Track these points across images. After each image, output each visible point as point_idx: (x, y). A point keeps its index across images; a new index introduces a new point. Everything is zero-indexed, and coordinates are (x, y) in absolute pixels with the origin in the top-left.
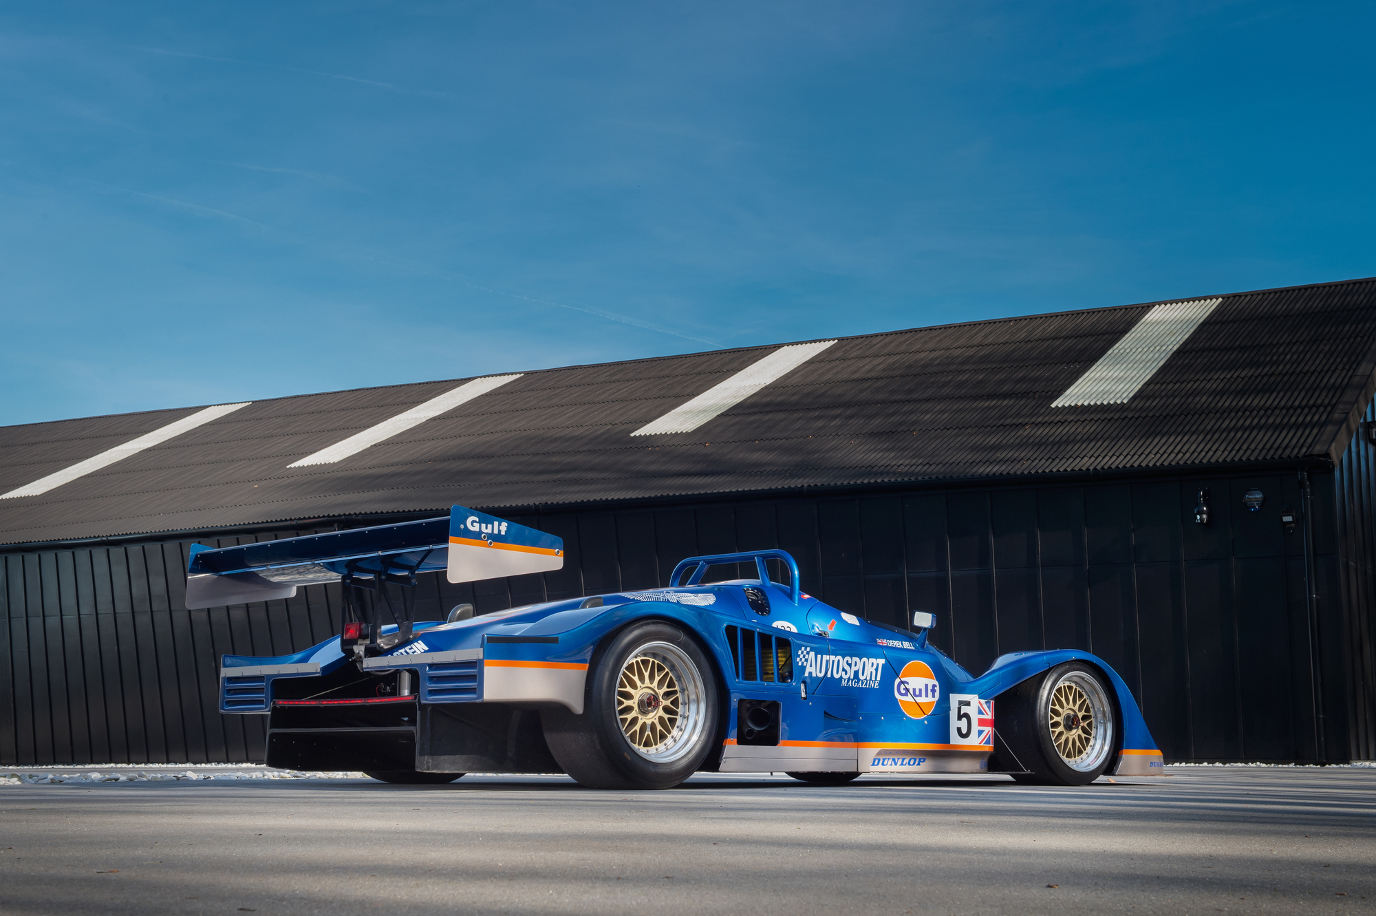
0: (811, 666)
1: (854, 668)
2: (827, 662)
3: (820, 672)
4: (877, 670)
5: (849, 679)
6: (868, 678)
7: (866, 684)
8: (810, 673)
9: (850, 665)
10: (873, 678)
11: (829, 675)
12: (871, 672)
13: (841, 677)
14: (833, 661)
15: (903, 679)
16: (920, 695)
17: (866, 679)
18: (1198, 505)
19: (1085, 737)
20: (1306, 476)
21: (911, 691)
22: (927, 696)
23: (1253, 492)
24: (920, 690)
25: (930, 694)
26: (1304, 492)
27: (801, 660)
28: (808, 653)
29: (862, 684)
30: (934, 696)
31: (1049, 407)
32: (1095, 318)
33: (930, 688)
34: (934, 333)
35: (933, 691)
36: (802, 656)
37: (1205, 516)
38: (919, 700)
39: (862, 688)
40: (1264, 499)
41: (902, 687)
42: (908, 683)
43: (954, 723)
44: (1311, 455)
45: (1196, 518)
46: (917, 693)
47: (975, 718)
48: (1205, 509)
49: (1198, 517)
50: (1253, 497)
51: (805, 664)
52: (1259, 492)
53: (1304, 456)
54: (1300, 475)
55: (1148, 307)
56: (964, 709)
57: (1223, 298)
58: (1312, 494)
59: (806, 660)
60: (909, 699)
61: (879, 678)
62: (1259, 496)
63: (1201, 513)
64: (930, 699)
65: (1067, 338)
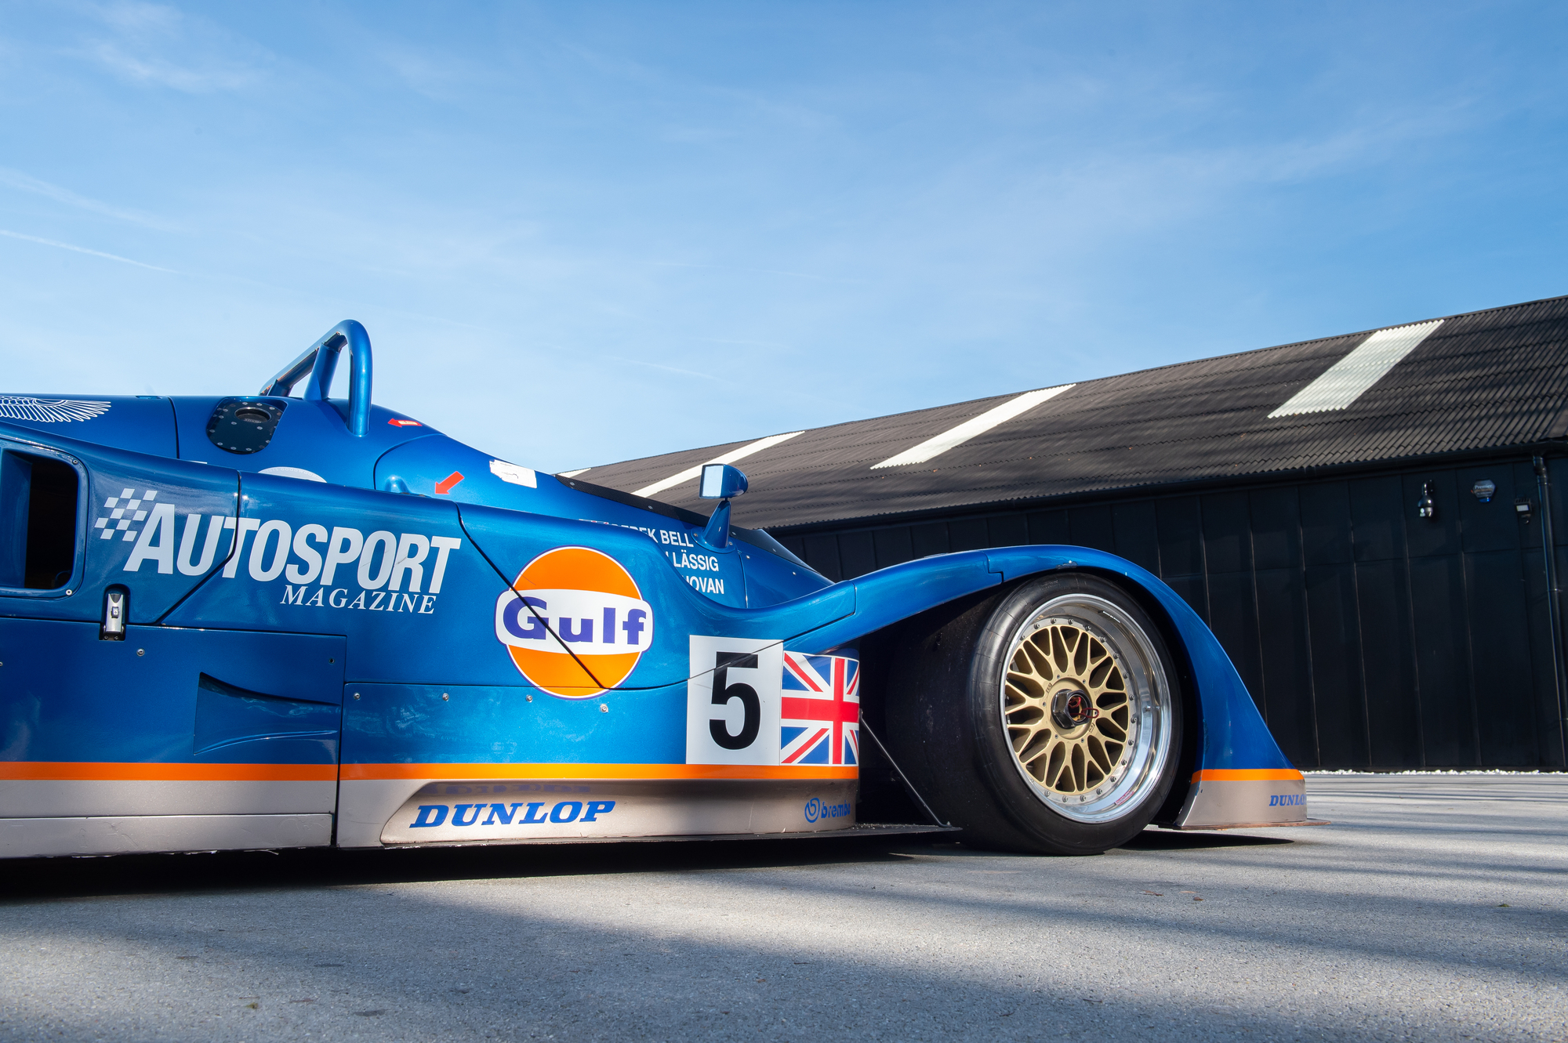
0: (155, 541)
1: (335, 557)
2: (227, 536)
3: (195, 560)
4: (429, 565)
5: (313, 587)
6: (395, 585)
7: (386, 601)
8: (150, 565)
9: (323, 549)
10: (415, 586)
11: (230, 571)
12: (408, 573)
13: (282, 579)
14: (251, 535)
15: (524, 593)
16: (586, 634)
17: (385, 588)
18: (1421, 497)
19: (1108, 744)
20: (1542, 462)
21: (555, 625)
22: (609, 637)
23: (1482, 482)
24: (587, 625)
25: (621, 634)
26: (1540, 479)
27: (112, 524)
28: (148, 507)
29: (370, 598)
30: (633, 639)
31: (1266, 418)
32: (1319, 345)
33: (621, 617)
34: (1164, 371)
35: (633, 626)
36: (117, 514)
37: (1429, 509)
38: (579, 648)
39: (367, 611)
40: (1496, 490)
41: (523, 616)
42: (543, 604)
43: (700, 710)
44: (1547, 439)
45: (1420, 512)
46: (576, 629)
47: (770, 697)
48: (1429, 502)
49: (1422, 510)
50: (1483, 487)
51: (129, 536)
52: (1489, 481)
53: (1540, 440)
54: (1536, 460)
55: (1370, 333)
56: (735, 676)
57: (1445, 320)
58: (1548, 482)
59: (138, 526)
60: (549, 645)
61: (436, 587)
62: (1489, 486)
63: (1425, 506)
64: (621, 645)
65: (1290, 362)
